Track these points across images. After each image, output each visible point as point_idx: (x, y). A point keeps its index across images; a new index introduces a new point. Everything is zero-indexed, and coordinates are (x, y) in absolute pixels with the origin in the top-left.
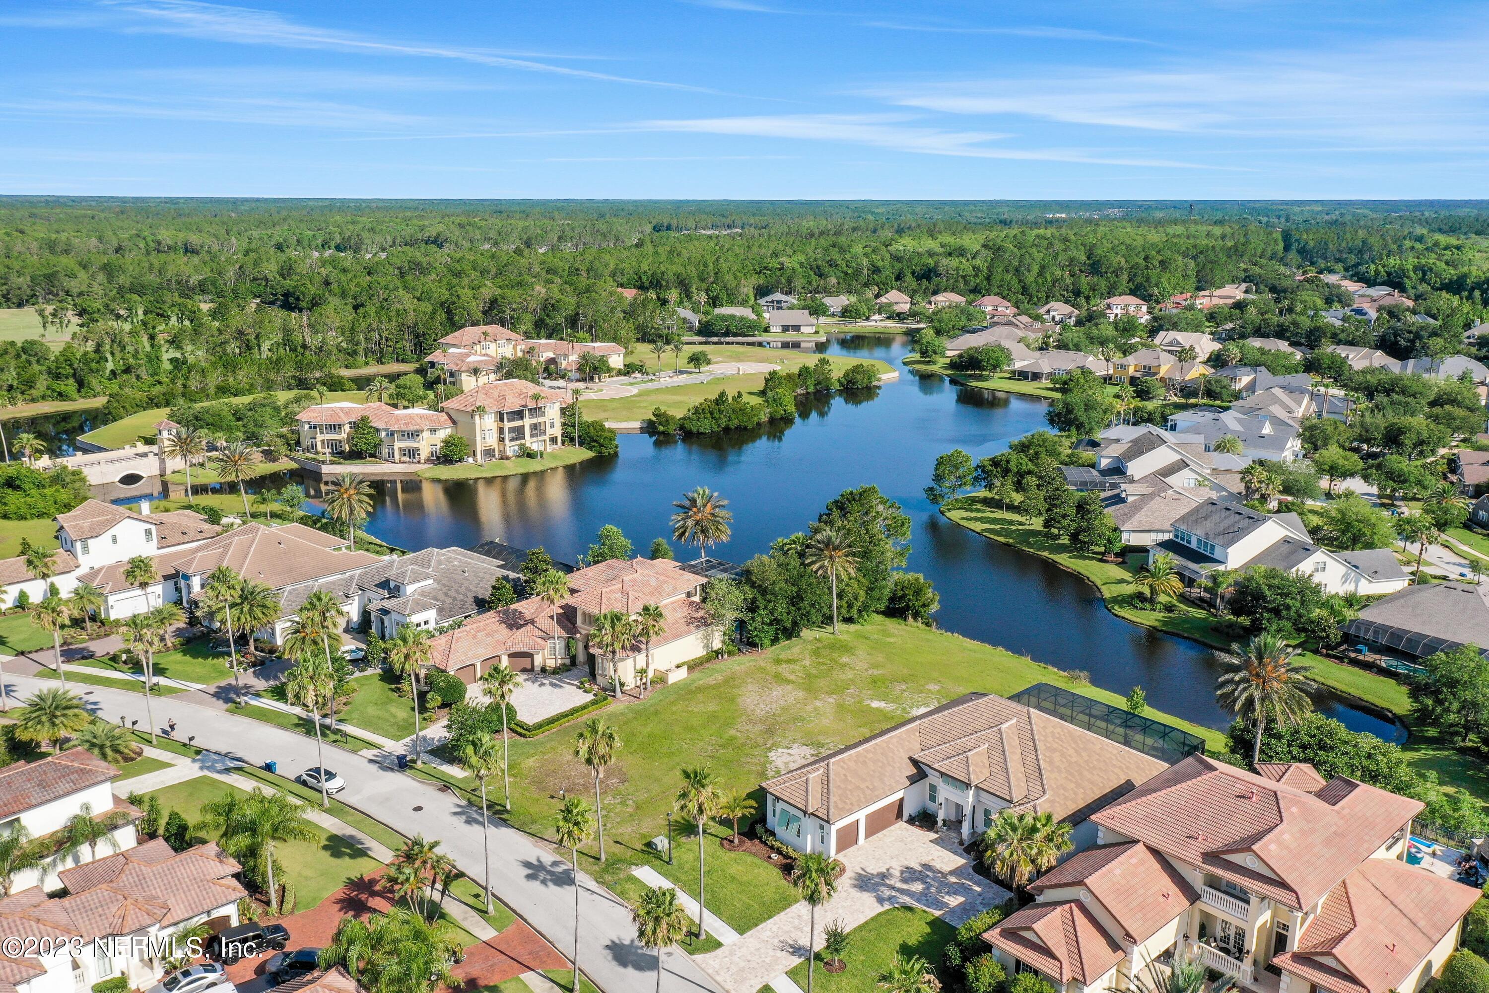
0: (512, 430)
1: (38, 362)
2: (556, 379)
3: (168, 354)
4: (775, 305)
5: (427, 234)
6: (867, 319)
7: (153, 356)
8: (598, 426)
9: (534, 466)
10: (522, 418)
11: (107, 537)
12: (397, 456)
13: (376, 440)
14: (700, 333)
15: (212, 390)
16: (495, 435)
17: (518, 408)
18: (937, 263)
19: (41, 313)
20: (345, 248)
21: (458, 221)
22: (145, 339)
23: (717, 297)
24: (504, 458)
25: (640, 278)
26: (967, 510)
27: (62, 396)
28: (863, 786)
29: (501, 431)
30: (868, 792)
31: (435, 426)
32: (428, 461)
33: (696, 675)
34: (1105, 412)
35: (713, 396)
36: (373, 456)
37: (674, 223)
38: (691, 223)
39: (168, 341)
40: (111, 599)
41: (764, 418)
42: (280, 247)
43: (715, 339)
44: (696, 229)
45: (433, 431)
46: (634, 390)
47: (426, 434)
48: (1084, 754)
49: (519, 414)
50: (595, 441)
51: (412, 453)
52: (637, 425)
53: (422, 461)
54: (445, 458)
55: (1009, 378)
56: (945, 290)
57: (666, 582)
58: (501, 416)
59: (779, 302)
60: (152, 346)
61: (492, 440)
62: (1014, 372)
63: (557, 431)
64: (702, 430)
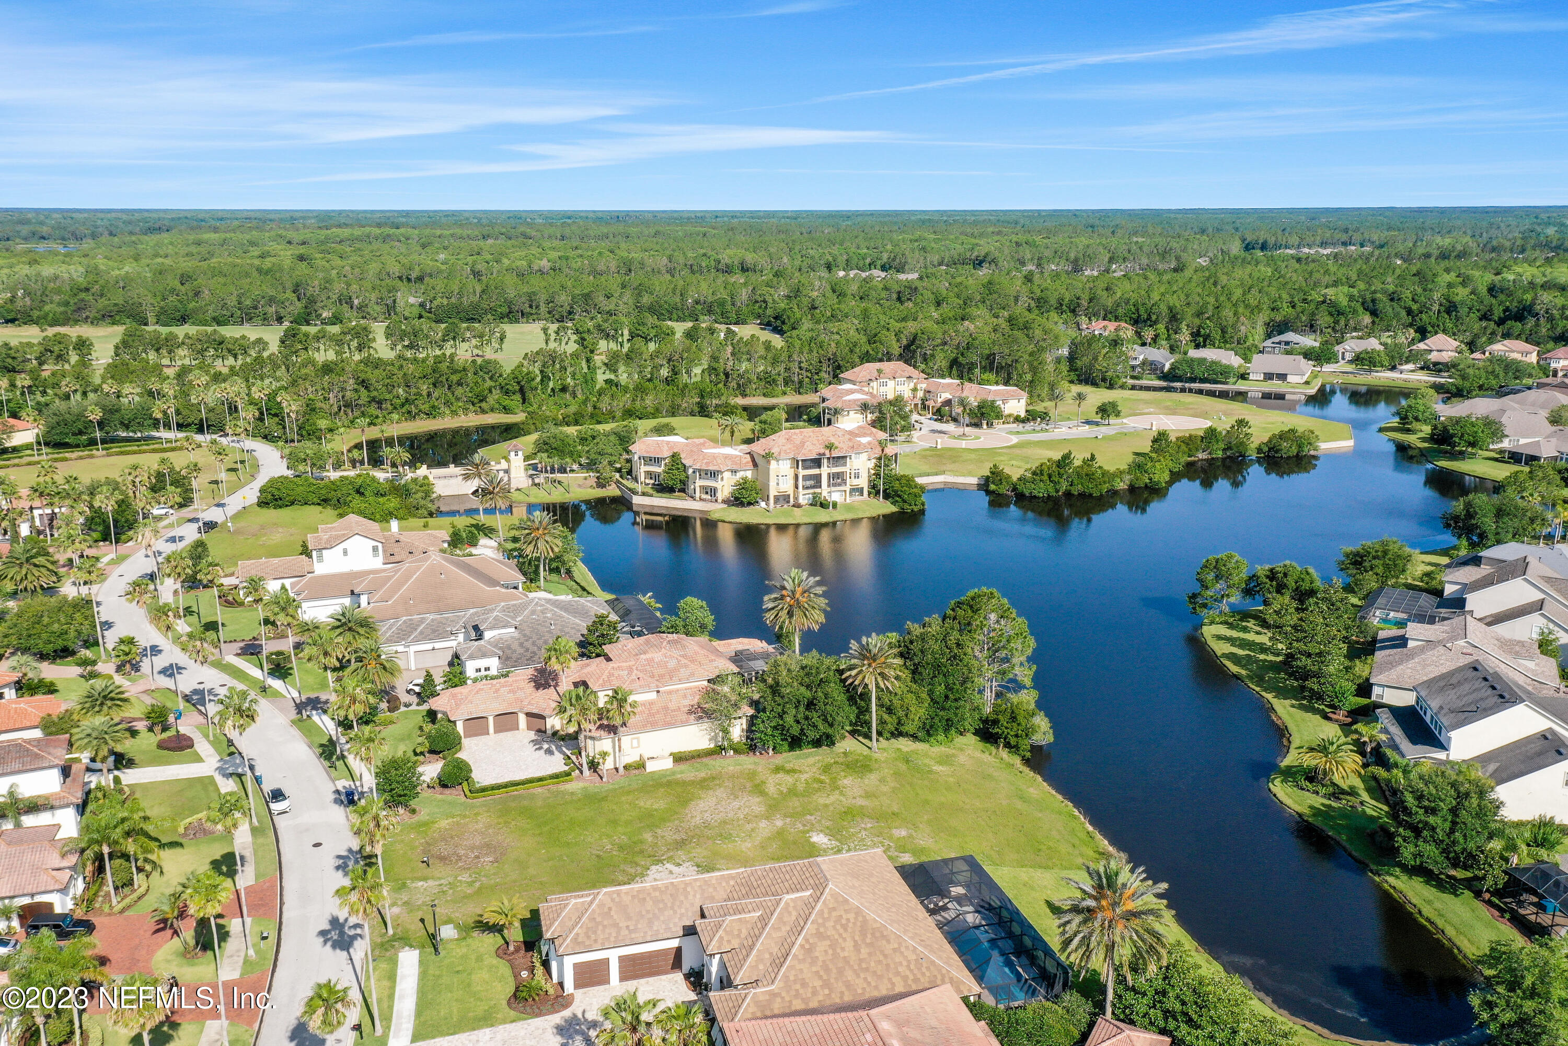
0: (806, 478)
1: (491, 378)
2: (947, 422)
3: (601, 377)
4: (1283, 346)
5: (976, 254)
6: (1393, 368)
7: (589, 377)
8: (908, 481)
9: (823, 516)
10: (819, 467)
11: (339, 549)
12: (698, 495)
13: (683, 477)
14: (1165, 377)
15: (618, 414)
16: (791, 482)
17: (814, 456)
18: (1535, 299)
19: (545, 330)
20: (890, 267)
21: (1014, 239)
22: (584, 364)
23: (1209, 336)
24: (797, 505)
25: (1138, 310)
26: (1231, 626)
27: (506, 410)
28: (623, 924)
29: (796, 477)
30: (625, 932)
31: (735, 467)
32: (724, 502)
33: (683, 767)
34: (1532, 521)
35: (1057, 455)
36: (683, 490)
37: (1272, 241)
38: (1295, 240)
39: (606, 364)
40: (305, 605)
41: (1121, 485)
42: (829, 267)
43: (1178, 385)
44: (1299, 247)
45: (734, 472)
46: (1015, 440)
47: (727, 475)
48: (864, 951)
49: (817, 463)
50: (899, 496)
51: (712, 491)
52: (974, 481)
53: (720, 500)
54: (738, 500)
55: (1496, 460)
56: (1518, 337)
57: (686, 666)
58: (796, 463)
59: (1287, 343)
60: (589, 368)
61: (787, 486)
62: (1501, 452)
63: (863, 482)
64: (1035, 493)
